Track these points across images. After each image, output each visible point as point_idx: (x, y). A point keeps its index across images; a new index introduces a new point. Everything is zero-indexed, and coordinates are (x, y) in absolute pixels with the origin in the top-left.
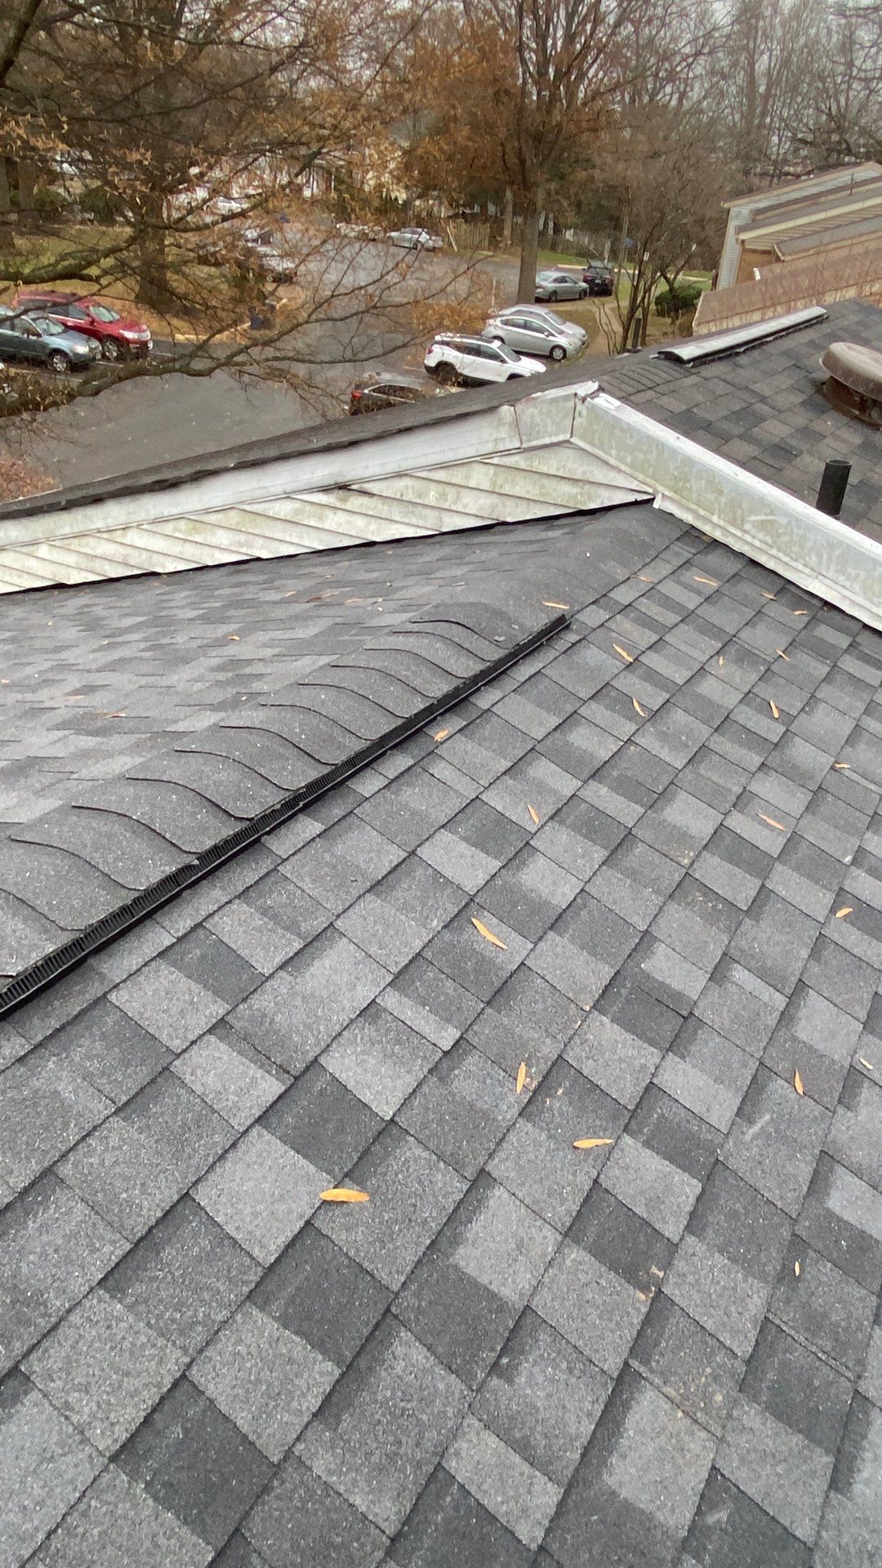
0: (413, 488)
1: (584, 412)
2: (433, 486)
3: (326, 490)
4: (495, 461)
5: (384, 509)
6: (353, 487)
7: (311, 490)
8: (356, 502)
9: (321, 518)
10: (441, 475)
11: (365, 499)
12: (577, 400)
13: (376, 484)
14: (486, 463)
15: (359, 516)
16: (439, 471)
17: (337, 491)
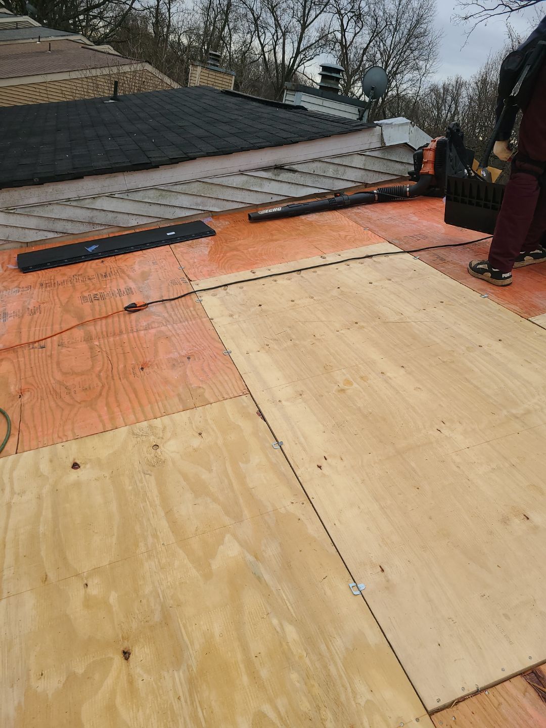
0: (320, 167)
1: (413, 131)
2: (331, 166)
4: (367, 153)
5: (302, 180)
6: (286, 167)
7: (257, 170)
8: (285, 176)
9: (261, 185)
10: (337, 161)
11: (291, 174)
12: (411, 125)
13: (300, 165)
14: (361, 155)
15: (285, 184)
16: (336, 158)
17: (273, 170)
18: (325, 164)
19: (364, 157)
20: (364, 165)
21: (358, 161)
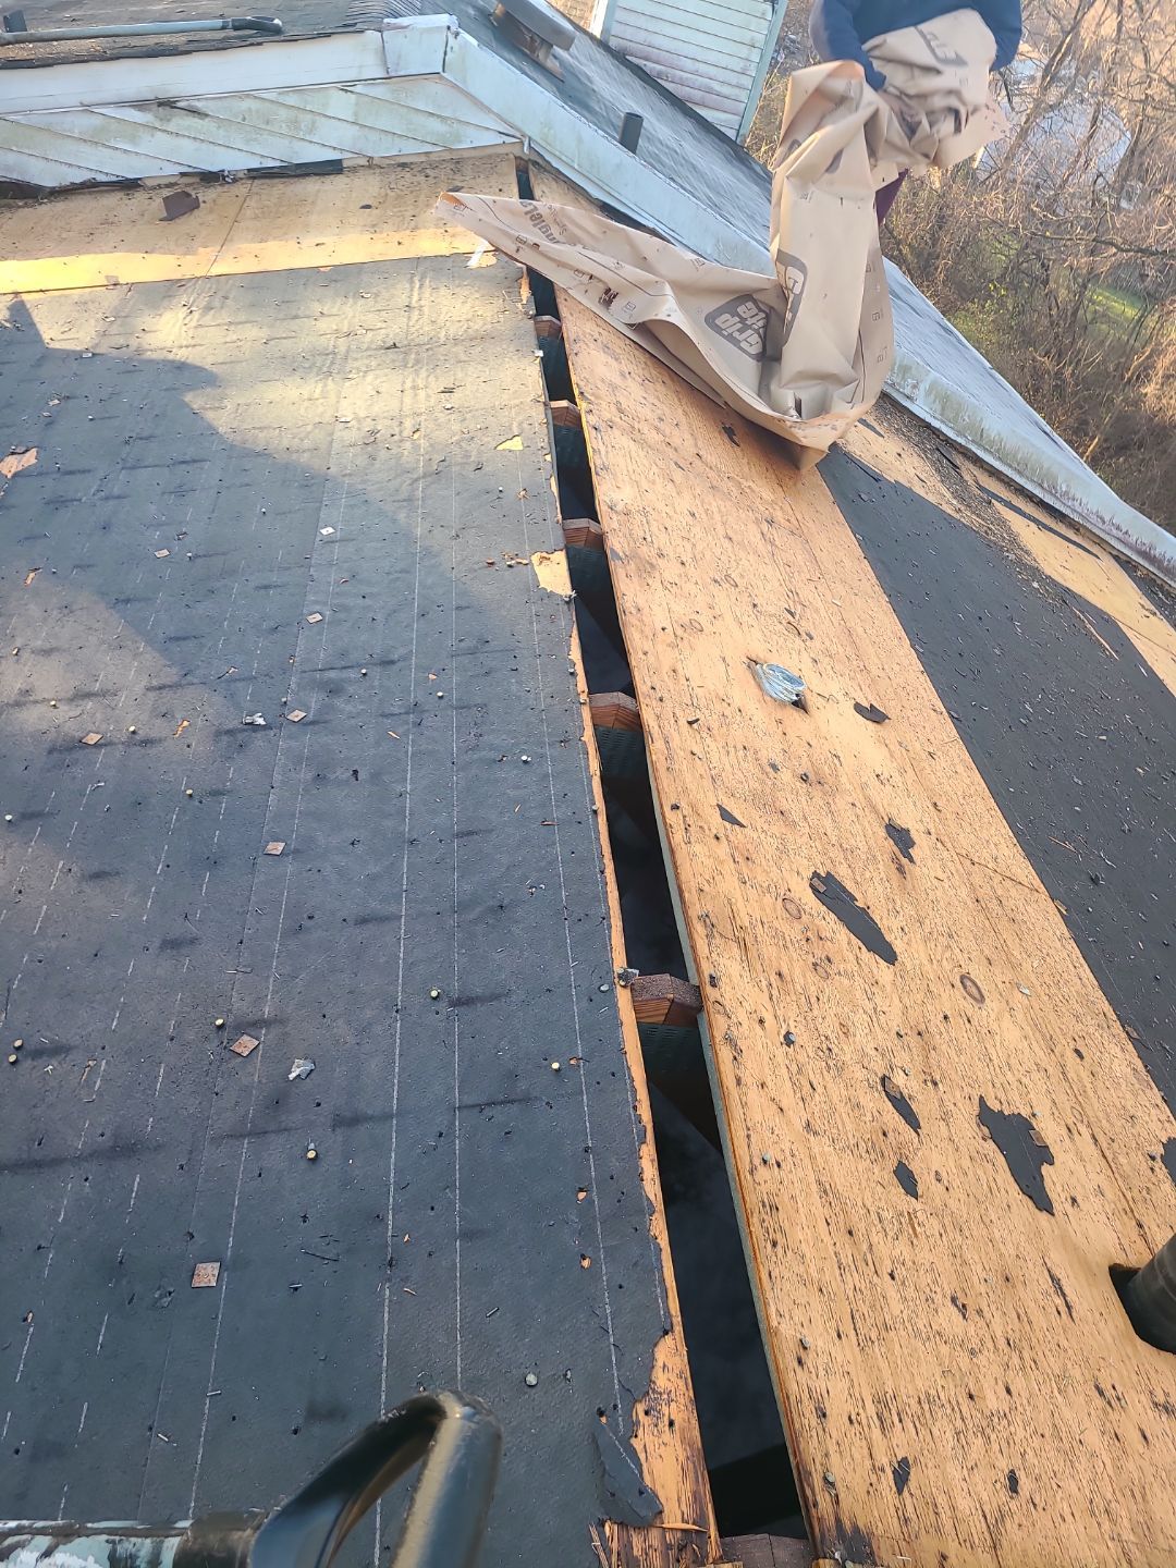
0: (257, 111)
2: (282, 111)
3: (140, 104)
4: (359, 89)
5: (220, 135)
6: (179, 105)
7: (121, 104)
8: (180, 122)
9: (133, 139)
10: (292, 100)
11: (196, 120)
12: (449, 34)
13: (210, 103)
14: (347, 91)
15: (186, 139)
16: (291, 94)
17: (155, 107)
18: (267, 104)
19: (353, 96)
20: (356, 114)
21: (341, 104)
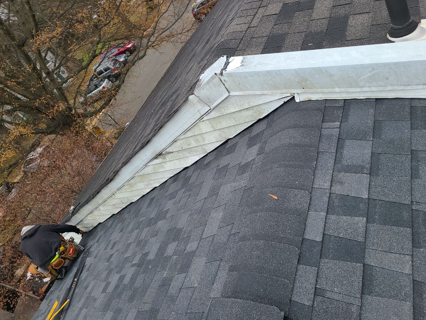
0: (184, 143)
1: (226, 79)
2: (190, 139)
3: (156, 158)
4: (206, 118)
5: (181, 155)
6: (163, 153)
7: (152, 160)
8: (169, 157)
9: (163, 167)
10: (189, 134)
12: (218, 76)
13: (169, 149)
15: (174, 161)
17: (159, 156)
18: (184, 140)
19: (206, 122)
